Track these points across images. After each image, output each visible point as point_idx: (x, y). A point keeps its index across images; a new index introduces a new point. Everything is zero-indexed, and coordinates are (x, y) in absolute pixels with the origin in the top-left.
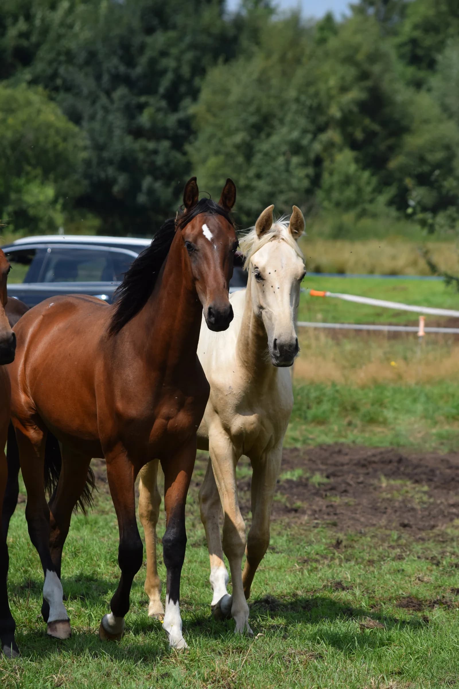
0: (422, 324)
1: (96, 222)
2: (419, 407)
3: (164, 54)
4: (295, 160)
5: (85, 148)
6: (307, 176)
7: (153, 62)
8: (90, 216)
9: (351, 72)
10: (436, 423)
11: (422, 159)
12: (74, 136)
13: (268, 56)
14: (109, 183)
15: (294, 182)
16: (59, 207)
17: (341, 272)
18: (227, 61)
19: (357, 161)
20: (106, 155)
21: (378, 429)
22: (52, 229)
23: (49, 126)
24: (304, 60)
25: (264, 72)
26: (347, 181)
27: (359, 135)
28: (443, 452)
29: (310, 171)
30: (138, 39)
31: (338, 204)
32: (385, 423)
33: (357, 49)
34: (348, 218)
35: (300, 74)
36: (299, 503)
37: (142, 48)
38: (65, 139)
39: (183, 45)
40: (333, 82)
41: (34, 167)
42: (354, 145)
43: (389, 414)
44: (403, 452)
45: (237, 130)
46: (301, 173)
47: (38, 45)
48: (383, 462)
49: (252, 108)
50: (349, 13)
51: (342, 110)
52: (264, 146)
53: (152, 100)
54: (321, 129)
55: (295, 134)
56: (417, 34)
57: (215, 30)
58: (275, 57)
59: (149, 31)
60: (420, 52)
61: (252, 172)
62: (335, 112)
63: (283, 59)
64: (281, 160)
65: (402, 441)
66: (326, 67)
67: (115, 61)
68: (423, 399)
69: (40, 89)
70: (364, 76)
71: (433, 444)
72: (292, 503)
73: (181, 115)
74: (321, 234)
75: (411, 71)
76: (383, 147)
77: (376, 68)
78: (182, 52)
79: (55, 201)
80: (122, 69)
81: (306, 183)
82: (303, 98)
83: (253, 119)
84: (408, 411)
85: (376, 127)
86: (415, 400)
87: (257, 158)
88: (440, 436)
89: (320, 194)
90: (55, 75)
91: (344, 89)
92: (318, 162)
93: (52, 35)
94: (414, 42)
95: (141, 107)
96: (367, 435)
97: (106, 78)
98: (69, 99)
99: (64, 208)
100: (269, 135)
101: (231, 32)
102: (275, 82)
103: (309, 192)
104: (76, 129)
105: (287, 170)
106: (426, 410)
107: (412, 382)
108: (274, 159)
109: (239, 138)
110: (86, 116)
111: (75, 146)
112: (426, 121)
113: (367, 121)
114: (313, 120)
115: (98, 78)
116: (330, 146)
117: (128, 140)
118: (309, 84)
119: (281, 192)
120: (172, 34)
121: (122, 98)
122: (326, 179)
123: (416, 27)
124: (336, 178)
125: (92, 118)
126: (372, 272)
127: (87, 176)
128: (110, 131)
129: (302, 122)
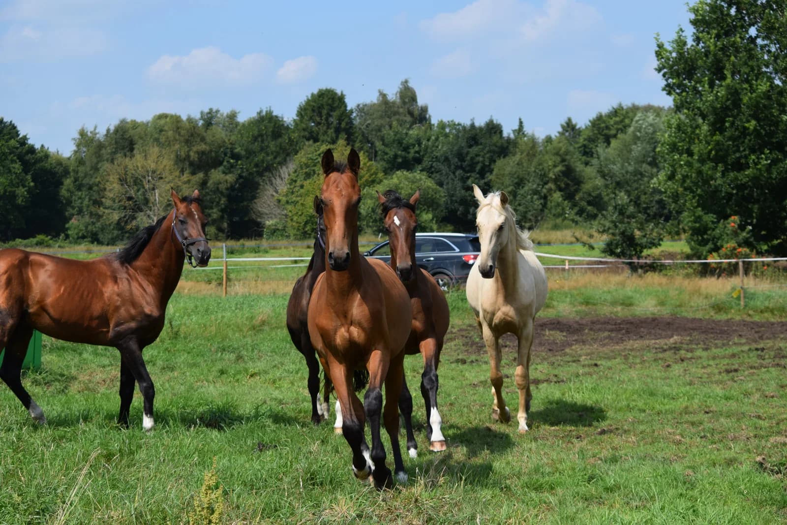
0: (567, 264)
1: (451, 228)
2: (568, 300)
3: (477, 155)
4: (535, 197)
5: (445, 196)
6: (541, 204)
7: (472, 159)
8: (449, 225)
9: (559, 159)
10: (575, 306)
11: (590, 195)
12: (440, 191)
13: (522, 153)
14: (456, 211)
15: (536, 206)
16: (434, 222)
17: (549, 243)
18: (504, 157)
19: (562, 196)
20: (454, 198)
21: (550, 310)
22: (432, 231)
23: (429, 187)
24: (537, 155)
25: (521, 160)
26: (558, 205)
27: (563, 186)
28: (578, 318)
29: (542, 201)
30: (465, 151)
31: (554, 215)
32: (553, 307)
33: (560, 149)
34: (559, 221)
35: (535, 161)
36: (508, 343)
37: (468, 153)
38: (436, 193)
39: (485, 152)
40: (550, 163)
41: (423, 205)
42: (560, 189)
43: (555, 303)
44: (560, 319)
45: (510, 185)
46: (537, 203)
47: (423, 156)
48: (551, 324)
49: (515, 176)
50: (557, 135)
51: (555, 175)
52: (521, 192)
53: (473, 174)
54: (546, 183)
55: (535, 186)
56: (585, 142)
57: (499, 144)
58: (525, 154)
59: (470, 146)
60: (587, 150)
61: (517, 203)
62: (551, 175)
63: (528, 155)
64: (529, 197)
65: (561, 315)
66: (547, 157)
67: (456, 160)
68: (569, 296)
69: (425, 173)
70: (563, 160)
71: (573, 315)
72: (505, 343)
73: (486, 180)
74: (547, 228)
75: (584, 158)
76: (572, 189)
77: (568, 157)
78: (485, 154)
79: (433, 219)
80: (459, 164)
81: (540, 207)
82: (537, 171)
83: (516, 181)
84: (563, 302)
85: (569, 182)
86: (566, 297)
87: (518, 198)
88: (576, 312)
89: (546, 211)
90: (432, 167)
91: (555, 166)
92: (545, 197)
93: (429, 150)
94: (585, 146)
95: (468, 178)
96: (546, 313)
97: (453, 167)
98: (438, 176)
99: (437, 222)
100: (523, 187)
101: (505, 145)
102: (525, 164)
103: (542, 210)
104: (441, 189)
105: (532, 202)
106: (571, 301)
107: (566, 289)
108: (526, 197)
109: (510, 189)
110: (445, 183)
111: (440, 196)
112: (590, 179)
113: (566, 179)
114: (542, 180)
115: (449, 167)
116: (550, 190)
117: (463, 192)
118: (540, 164)
119: (530, 211)
120: (480, 147)
121: (459, 174)
122: (549, 204)
123: (585, 140)
124: (553, 204)
125: (448, 183)
126: (562, 243)
127: (447, 208)
128: (455, 188)
129: (538, 181)
